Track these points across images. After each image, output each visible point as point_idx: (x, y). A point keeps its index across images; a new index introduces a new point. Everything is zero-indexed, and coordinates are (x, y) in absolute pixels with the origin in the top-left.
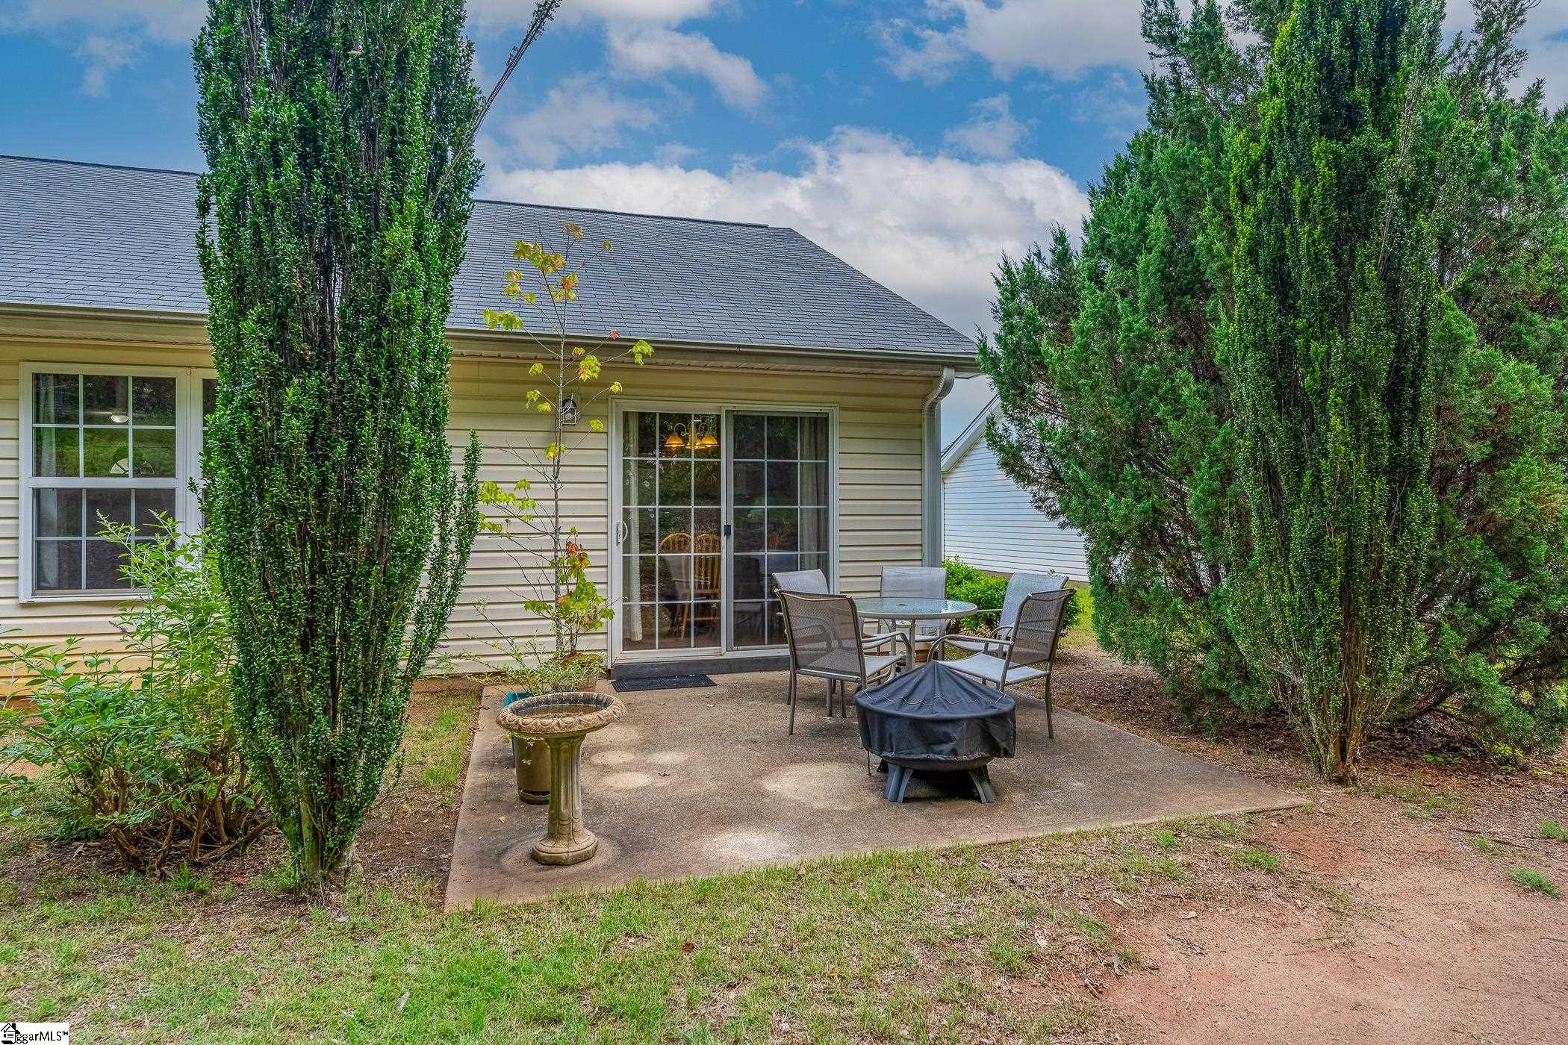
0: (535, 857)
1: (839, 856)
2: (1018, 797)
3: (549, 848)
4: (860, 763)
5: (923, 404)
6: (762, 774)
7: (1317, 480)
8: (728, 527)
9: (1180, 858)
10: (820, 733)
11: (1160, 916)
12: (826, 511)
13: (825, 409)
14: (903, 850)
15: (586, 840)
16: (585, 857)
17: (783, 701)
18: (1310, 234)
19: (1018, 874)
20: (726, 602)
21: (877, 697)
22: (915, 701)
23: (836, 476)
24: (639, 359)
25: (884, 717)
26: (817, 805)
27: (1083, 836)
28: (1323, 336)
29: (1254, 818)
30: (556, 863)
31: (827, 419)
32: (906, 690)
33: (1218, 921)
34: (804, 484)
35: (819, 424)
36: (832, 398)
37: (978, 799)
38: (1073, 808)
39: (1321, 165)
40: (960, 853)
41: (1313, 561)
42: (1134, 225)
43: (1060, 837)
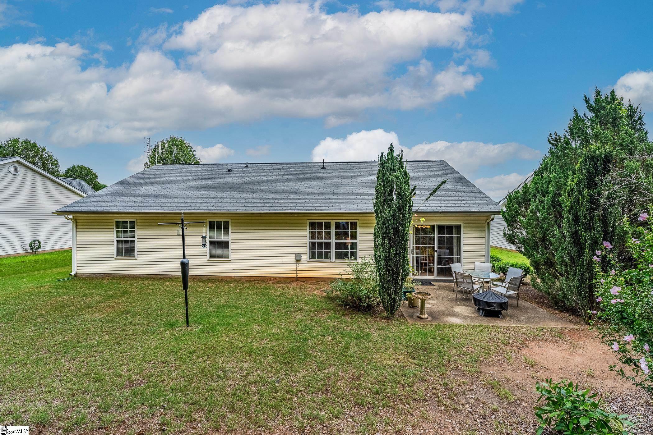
0: (418, 317)
1: (473, 324)
2: (508, 318)
3: (421, 316)
4: (473, 307)
5: (486, 222)
6: (453, 307)
7: (583, 261)
8: (436, 251)
9: (542, 333)
10: (462, 299)
11: (535, 342)
12: (460, 247)
13: (460, 224)
14: (484, 324)
15: (426, 316)
16: (427, 318)
17: (452, 291)
18: (583, 209)
19: (507, 331)
20: (436, 266)
21: (478, 296)
22: (486, 298)
23: (462, 239)
24: (422, 222)
25: (479, 300)
26: (466, 315)
27: (522, 327)
28: (585, 232)
29: (563, 329)
30: (422, 318)
31: (460, 226)
32: (484, 296)
33: (547, 344)
34: (454, 241)
35: (458, 228)
36: (461, 221)
37: (499, 317)
38: (520, 322)
39: (586, 195)
40: (496, 326)
41: (581, 278)
42: (545, 186)
43: (516, 326)
